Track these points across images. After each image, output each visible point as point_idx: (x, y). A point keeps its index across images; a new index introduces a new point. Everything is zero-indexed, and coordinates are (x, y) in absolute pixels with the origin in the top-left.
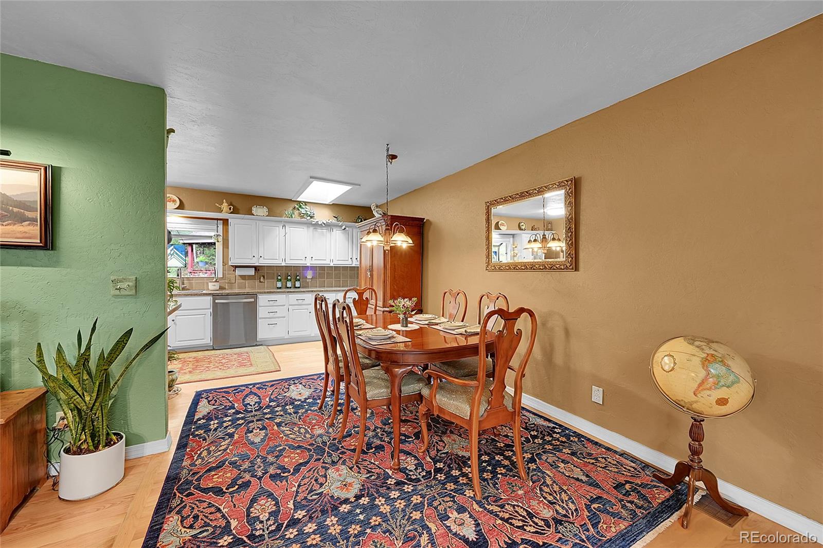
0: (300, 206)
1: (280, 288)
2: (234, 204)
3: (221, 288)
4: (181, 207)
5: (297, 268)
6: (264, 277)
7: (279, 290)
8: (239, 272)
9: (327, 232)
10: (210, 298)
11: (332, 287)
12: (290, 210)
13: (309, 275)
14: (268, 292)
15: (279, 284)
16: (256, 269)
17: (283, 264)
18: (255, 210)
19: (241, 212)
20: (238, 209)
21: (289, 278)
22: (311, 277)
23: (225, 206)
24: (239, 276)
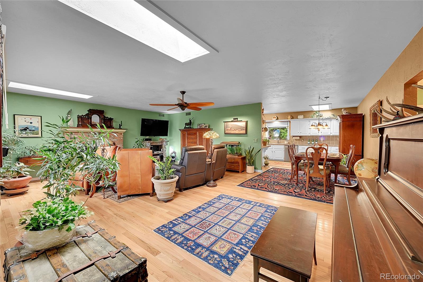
0: (317, 113)
1: (309, 144)
2: (292, 116)
3: (288, 143)
4: (277, 119)
5: (316, 136)
6: (303, 140)
7: (309, 145)
8: (294, 138)
9: (329, 122)
10: (283, 146)
11: (334, 144)
12: (312, 115)
13: (322, 139)
14: (302, 145)
15: (309, 143)
16: (300, 137)
17: (309, 135)
18: (299, 117)
19: (294, 118)
20: (294, 117)
21: (313, 140)
22: (323, 140)
23: (289, 117)
24: (295, 139)
